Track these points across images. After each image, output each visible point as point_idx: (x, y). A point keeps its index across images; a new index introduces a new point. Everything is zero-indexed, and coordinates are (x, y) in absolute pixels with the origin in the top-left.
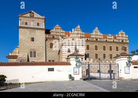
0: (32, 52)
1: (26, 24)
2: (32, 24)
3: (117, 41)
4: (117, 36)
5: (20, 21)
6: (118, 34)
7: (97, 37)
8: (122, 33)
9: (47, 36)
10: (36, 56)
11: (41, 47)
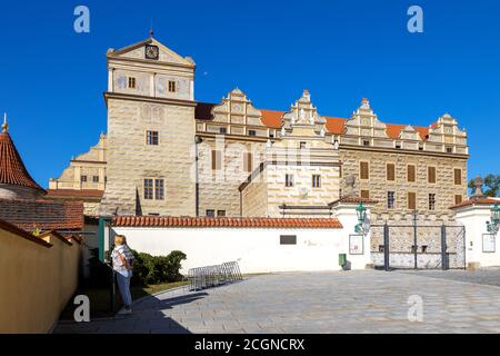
0: (151, 181)
1: (132, 82)
2: (152, 85)
4: (430, 131)
5: (110, 73)
6: (435, 127)
7: (366, 133)
8: (448, 122)
9: (203, 127)
10: (165, 193)
11: (181, 166)
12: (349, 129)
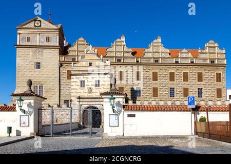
0: (37, 86)
1: (29, 39)
2: (38, 40)
3: (201, 62)
4: (199, 51)
5: (18, 36)
7: (156, 55)
8: (212, 45)
10: (44, 93)
11: (51, 78)
12: (146, 54)
